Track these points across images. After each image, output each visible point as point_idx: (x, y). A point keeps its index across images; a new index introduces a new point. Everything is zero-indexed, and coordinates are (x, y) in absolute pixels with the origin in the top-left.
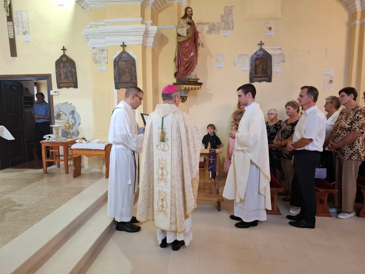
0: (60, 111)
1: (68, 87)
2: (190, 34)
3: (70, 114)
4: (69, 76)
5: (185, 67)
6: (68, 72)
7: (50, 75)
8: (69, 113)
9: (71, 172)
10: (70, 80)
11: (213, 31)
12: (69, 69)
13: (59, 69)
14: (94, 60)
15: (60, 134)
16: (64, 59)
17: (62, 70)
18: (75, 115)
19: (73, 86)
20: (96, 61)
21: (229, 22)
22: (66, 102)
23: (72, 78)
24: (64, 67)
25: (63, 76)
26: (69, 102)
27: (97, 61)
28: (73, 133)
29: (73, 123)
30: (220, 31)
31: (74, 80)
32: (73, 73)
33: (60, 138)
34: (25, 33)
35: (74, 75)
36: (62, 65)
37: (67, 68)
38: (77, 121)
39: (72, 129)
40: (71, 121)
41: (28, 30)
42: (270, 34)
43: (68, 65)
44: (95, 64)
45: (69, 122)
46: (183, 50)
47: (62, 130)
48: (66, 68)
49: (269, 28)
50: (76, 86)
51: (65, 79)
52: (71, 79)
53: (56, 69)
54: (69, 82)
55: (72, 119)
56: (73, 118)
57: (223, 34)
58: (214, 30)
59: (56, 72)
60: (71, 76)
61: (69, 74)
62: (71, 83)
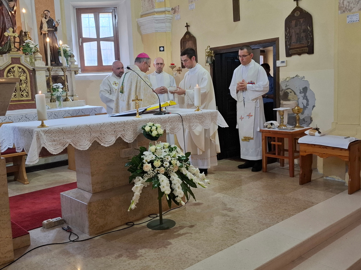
0: (288, 89)
1: (300, 54)
3: (300, 93)
4: (302, 37)
6: (302, 31)
7: (277, 39)
8: (299, 91)
9: (297, 175)
10: (303, 44)
12: (303, 27)
13: (289, 30)
14: (340, 8)
15: (286, 120)
16: (297, 14)
17: (293, 31)
18: (307, 94)
19: (307, 51)
20: (344, 9)
22: (296, 76)
23: (306, 39)
24: (296, 26)
25: (294, 39)
26: (301, 75)
27: (346, 8)
28: (304, 119)
29: (304, 106)
31: (308, 42)
32: (308, 32)
33: (285, 126)
35: (310, 35)
36: (294, 23)
37: (300, 26)
38: (310, 103)
39: (303, 113)
40: (302, 102)
43: (302, 22)
44: (341, 13)
45: (298, 104)
47: (288, 114)
48: (298, 27)
50: (311, 51)
51: (296, 43)
52: (304, 42)
53: (286, 30)
54: (303, 46)
55: (303, 99)
56: (305, 98)
59: (285, 34)
60: (304, 38)
61: (303, 35)
62: (305, 47)
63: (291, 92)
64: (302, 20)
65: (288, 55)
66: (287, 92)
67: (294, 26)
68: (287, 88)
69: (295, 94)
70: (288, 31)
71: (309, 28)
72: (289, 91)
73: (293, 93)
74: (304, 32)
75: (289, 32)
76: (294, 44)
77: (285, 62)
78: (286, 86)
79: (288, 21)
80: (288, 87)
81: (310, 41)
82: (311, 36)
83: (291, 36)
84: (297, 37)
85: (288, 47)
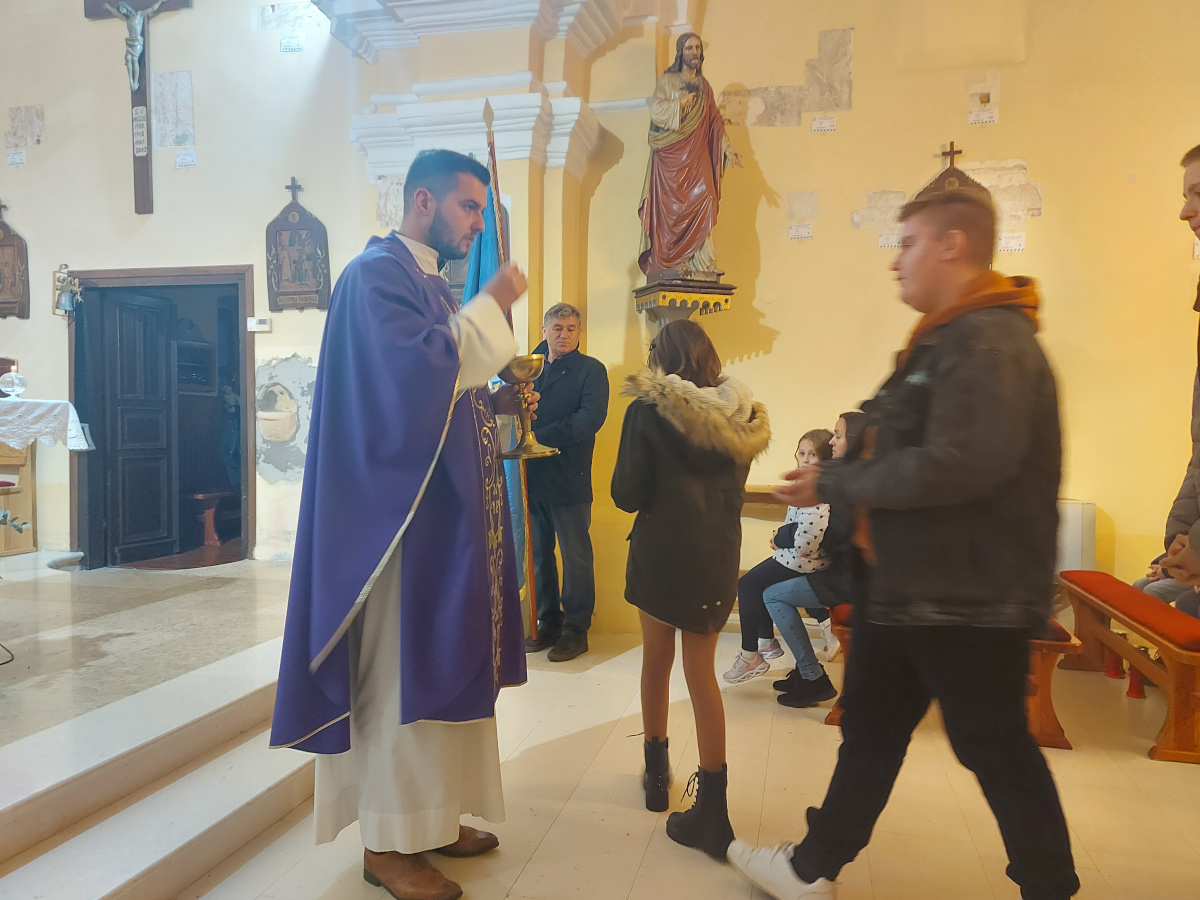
0: (275, 385)
1: (302, 309)
2: (694, 123)
3: (303, 394)
4: (306, 270)
5: (673, 233)
6: (305, 257)
7: (250, 268)
8: (300, 389)
10: (308, 286)
11: (778, 115)
12: (308, 249)
13: (277, 251)
14: (379, 216)
16: (295, 218)
17: (286, 253)
19: (316, 301)
20: (387, 218)
21: (837, 85)
22: (294, 356)
23: (313, 276)
24: (291, 245)
25: (287, 273)
26: (303, 353)
27: (390, 217)
30: (803, 115)
31: (318, 283)
32: (319, 261)
34: (180, 140)
35: (321, 268)
37: (300, 245)
41: (191, 131)
42: (985, 117)
43: (303, 237)
44: (381, 227)
45: (298, 419)
46: (667, 175)
48: (296, 247)
49: (981, 98)
51: (293, 281)
52: (309, 280)
53: (269, 250)
54: (306, 289)
57: (816, 125)
58: (782, 113)
59: (268, 260)
60: (310, 273)
61: (307, 265)
62: (312, 292)
63: (282, 394)
64: (304, 234)
65: (275, 307)
66: (272, 392)
67: (288, 243)
68: (272, 381)
69: (291, 397)
70: (273, 252)
71: (319, 252)
72: (277, 389)
73: (286, 395)
74: (308, 259)
75: (277, 255)
76: (287, 283)
77: (268, 322)
78: (271, 378)
79: (274, 232)
80: (275, 380)
81: (322, 280)
82: (325, 271)
83: (281, 266)
84: (294, 270)
85: (275, 289)
